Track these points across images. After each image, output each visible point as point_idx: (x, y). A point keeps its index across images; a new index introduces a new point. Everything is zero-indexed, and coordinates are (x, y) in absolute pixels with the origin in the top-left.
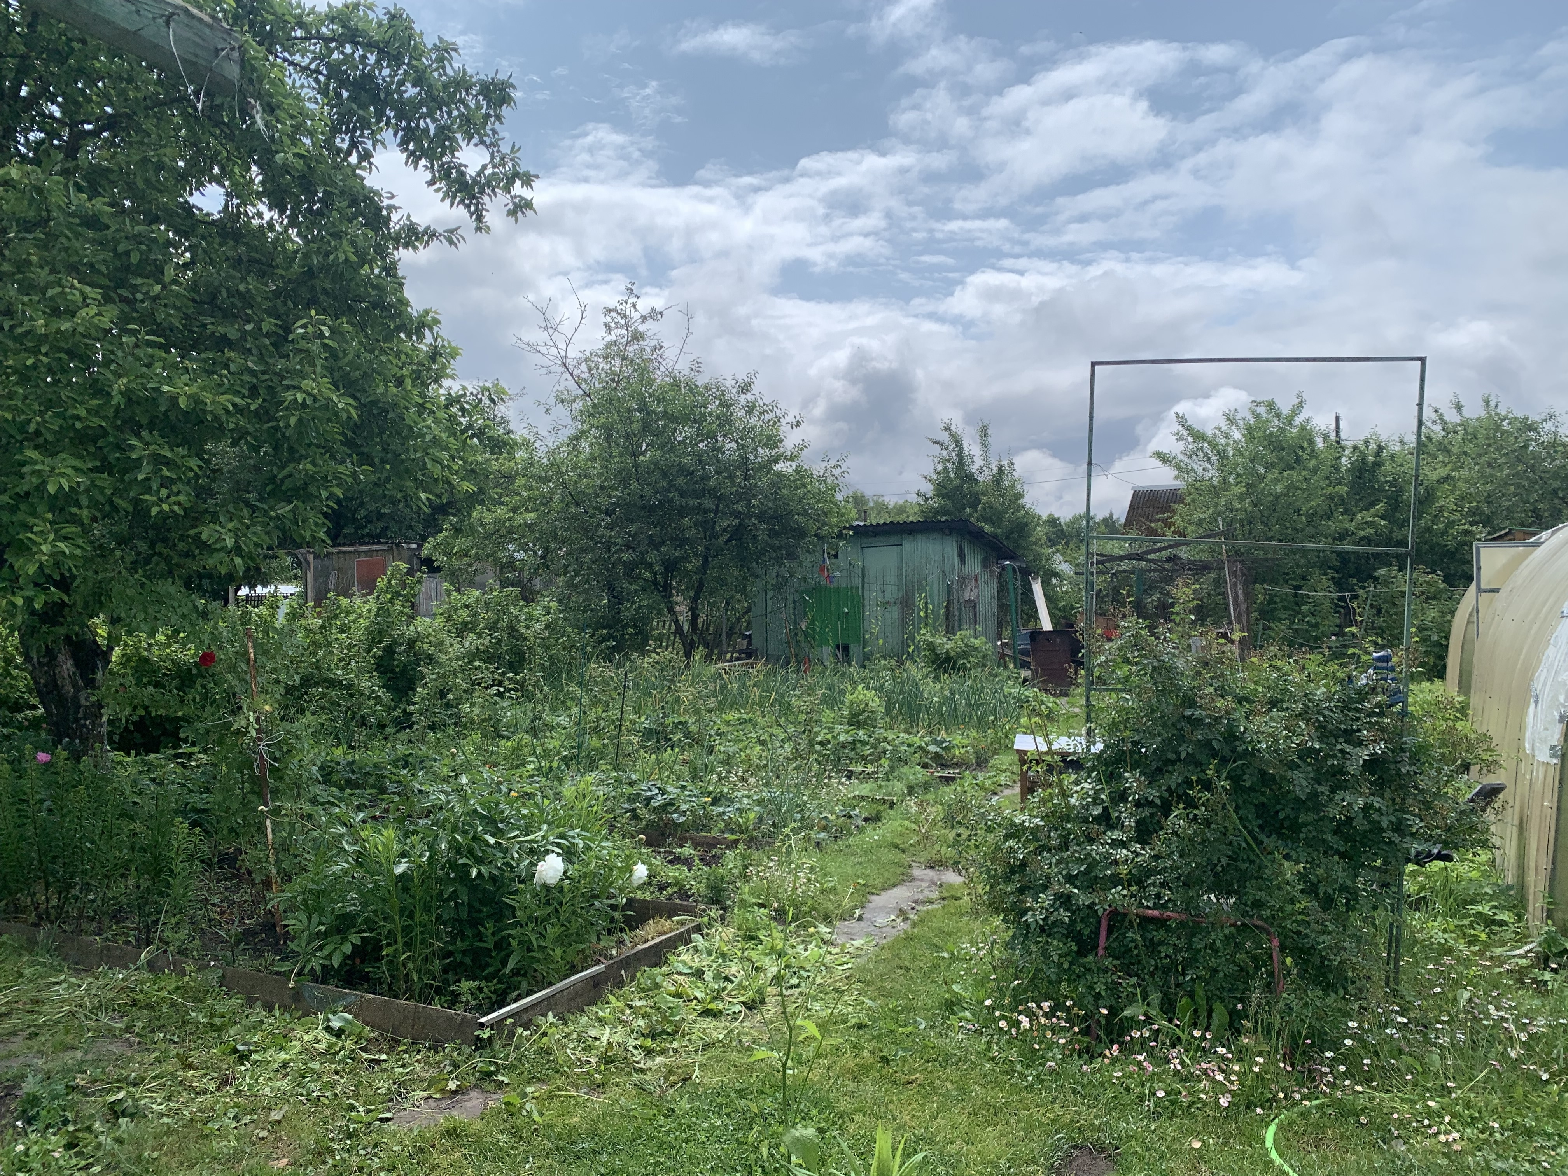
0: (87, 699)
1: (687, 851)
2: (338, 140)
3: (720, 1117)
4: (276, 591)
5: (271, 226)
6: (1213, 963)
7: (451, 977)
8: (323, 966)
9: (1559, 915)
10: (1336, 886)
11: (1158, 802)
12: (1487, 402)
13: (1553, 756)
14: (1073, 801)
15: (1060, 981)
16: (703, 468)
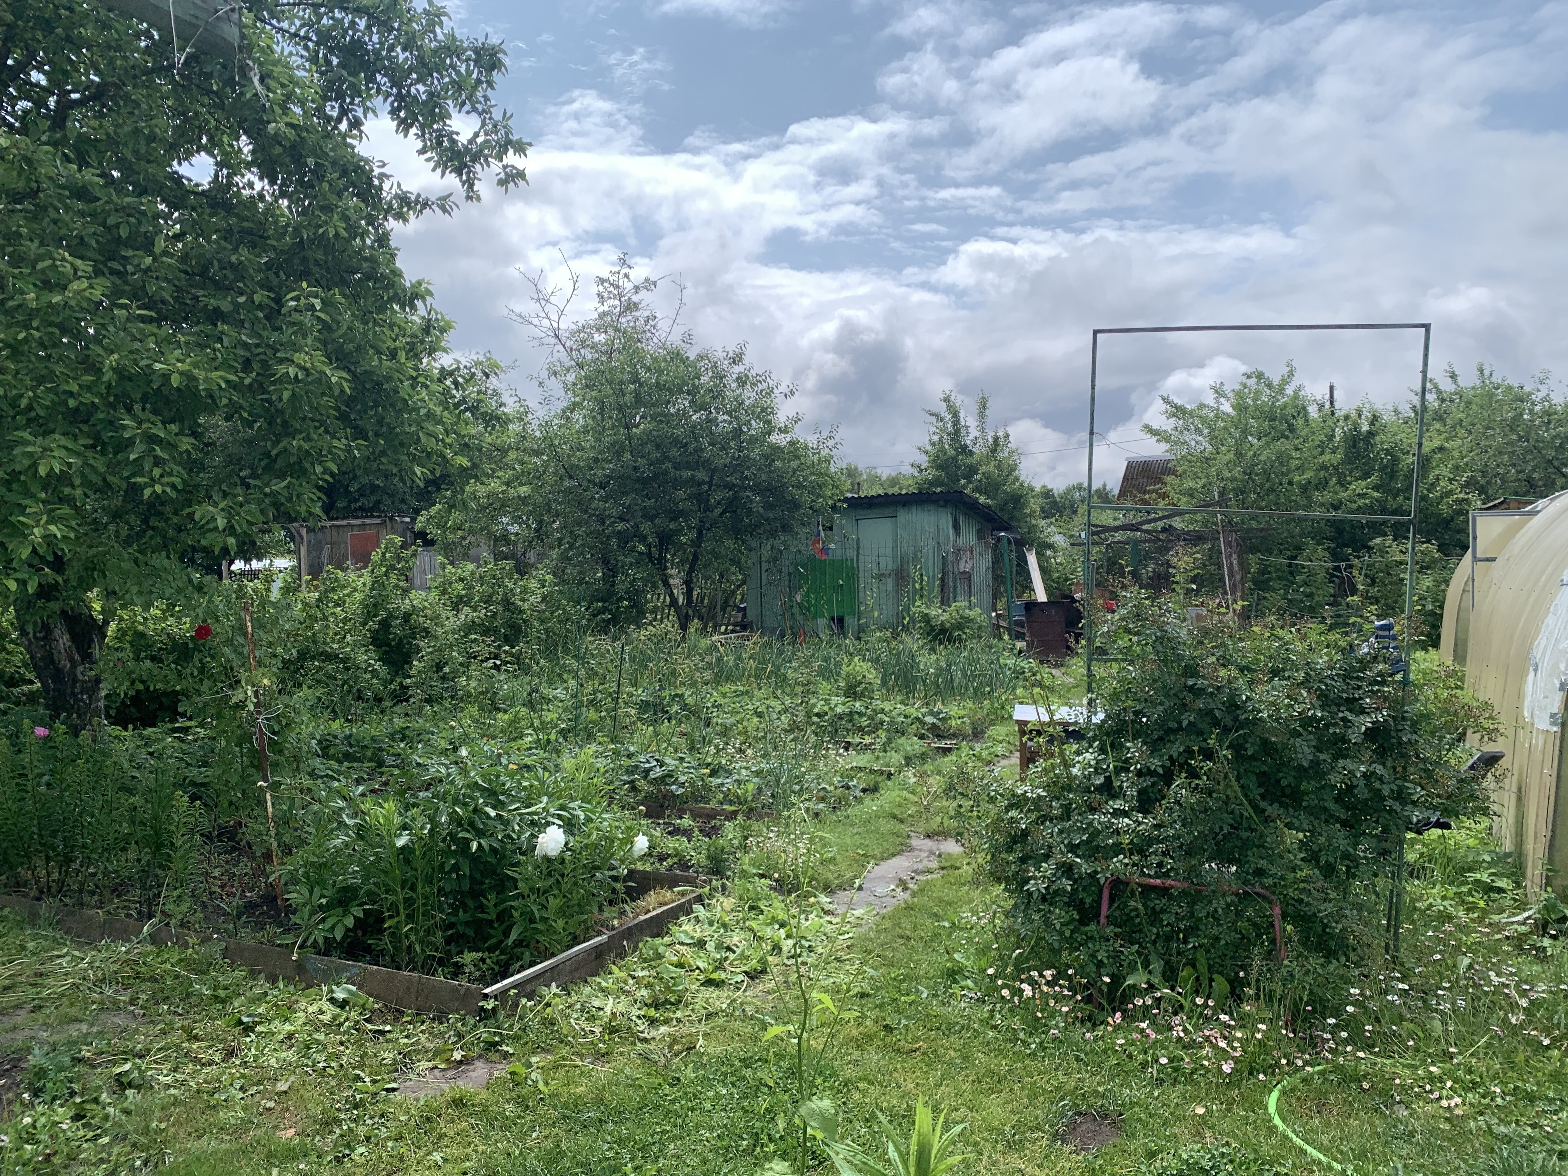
0: (85, 674)
1: (686, 822)
2: (328, 109)
3: (725, 1085)
4: (271, 565)
5: (261, 197)
6: (1215, 931)
7: (453, 948)
8: (326, 938)
9: (1558, 882)
10: (1338, 854)
11: (1161, 771)
12: (1482, 371)
13: (1553, 724)
14: (1075, 771)
15: (1061, 949)
16: (697, 441)
